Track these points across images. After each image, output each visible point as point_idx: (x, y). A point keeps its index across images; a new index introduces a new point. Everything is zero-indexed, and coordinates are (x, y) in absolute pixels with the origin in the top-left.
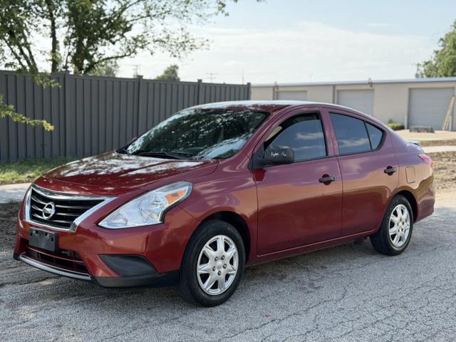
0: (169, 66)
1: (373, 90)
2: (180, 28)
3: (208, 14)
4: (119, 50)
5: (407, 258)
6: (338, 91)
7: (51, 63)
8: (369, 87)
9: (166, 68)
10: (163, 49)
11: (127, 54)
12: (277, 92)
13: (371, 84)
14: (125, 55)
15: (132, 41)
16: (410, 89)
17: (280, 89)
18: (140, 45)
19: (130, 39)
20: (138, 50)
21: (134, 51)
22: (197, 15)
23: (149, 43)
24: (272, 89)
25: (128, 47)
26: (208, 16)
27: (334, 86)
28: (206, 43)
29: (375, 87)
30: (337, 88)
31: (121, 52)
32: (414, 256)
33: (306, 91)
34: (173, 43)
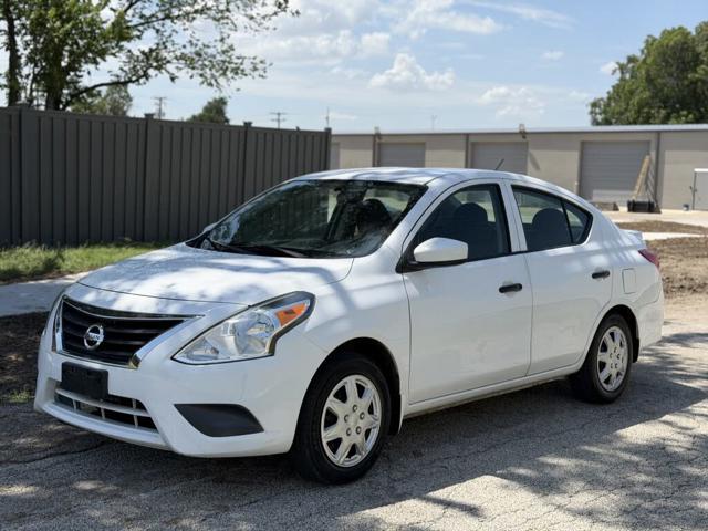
0: (211, 100)
1: (527, 143)
2: (218, 38)
3: (263, 15)
4: (119, 72)
5: (562, 432)
6: (474, 144)
7: (6, 90)
8: (520, 139)
9: (205, 104)
10: (191, 72)
11: (134, 78)
12: (380, 144)
13: (523, 134)
14: (130, 81)
15: (141, 57)
16: (583, 143)
17: (383, 140)
18: (155, 64)
19: (139, 54)
20: (151, 72)
21: (146, 76)
22: (246, 16)
23: (169, 62)
24: (371, 139)
25: (135, 67)
26: (264, 18)
27: (467, 135)
28: (260, 66)
29: (528, 138)
30: (472, 139)
31: (123, 75)
32: (574, 429)
33: (424, 144)
34: (206, 63)
